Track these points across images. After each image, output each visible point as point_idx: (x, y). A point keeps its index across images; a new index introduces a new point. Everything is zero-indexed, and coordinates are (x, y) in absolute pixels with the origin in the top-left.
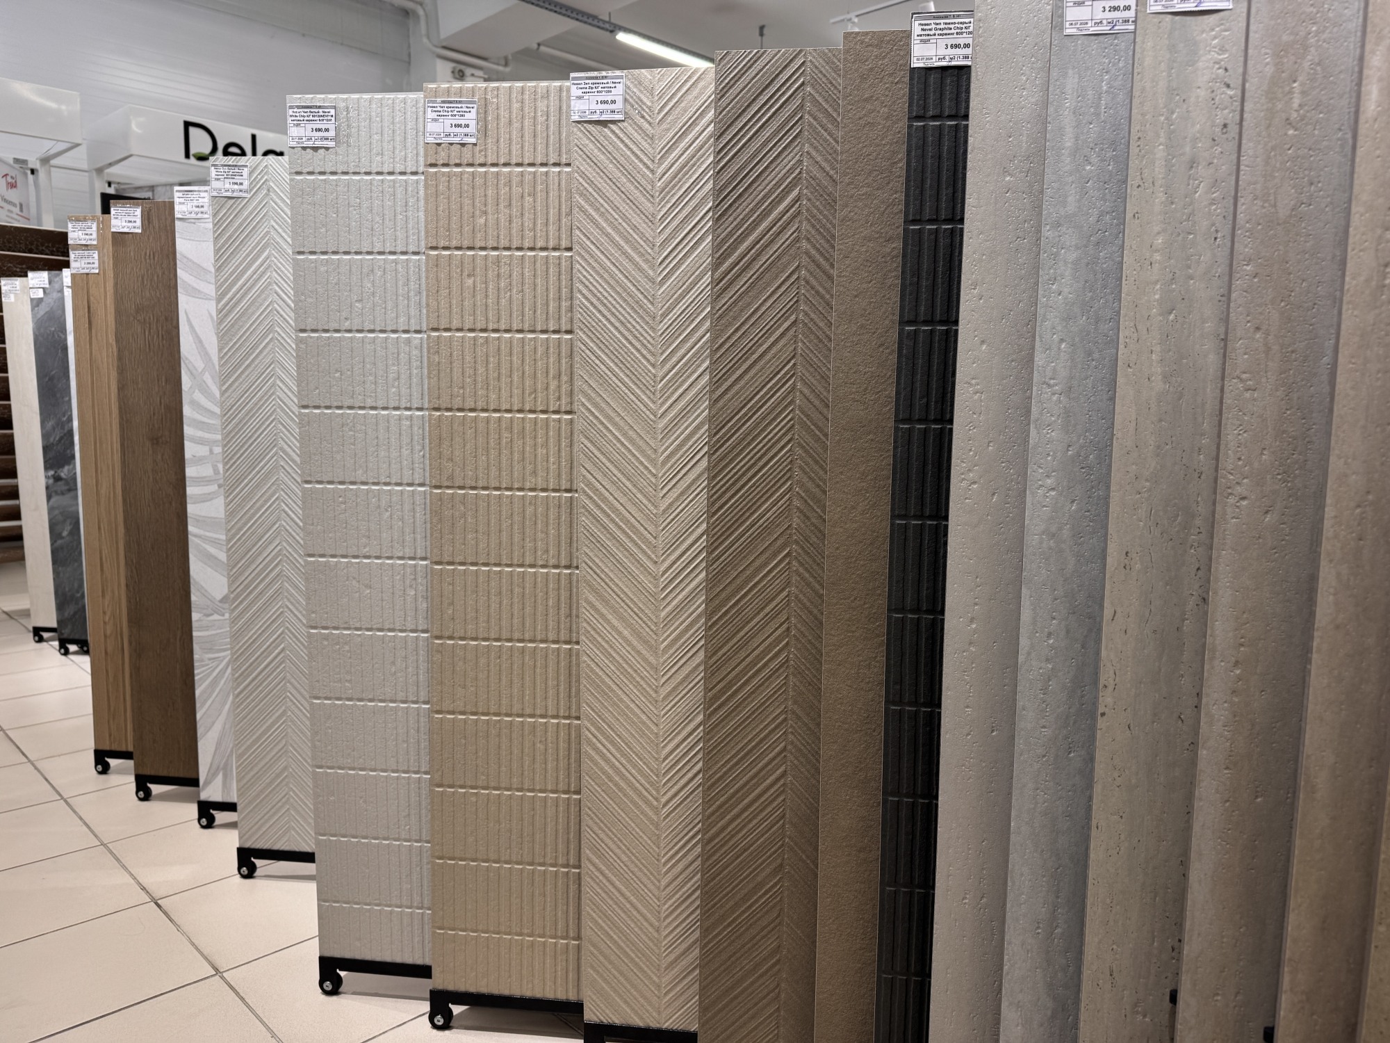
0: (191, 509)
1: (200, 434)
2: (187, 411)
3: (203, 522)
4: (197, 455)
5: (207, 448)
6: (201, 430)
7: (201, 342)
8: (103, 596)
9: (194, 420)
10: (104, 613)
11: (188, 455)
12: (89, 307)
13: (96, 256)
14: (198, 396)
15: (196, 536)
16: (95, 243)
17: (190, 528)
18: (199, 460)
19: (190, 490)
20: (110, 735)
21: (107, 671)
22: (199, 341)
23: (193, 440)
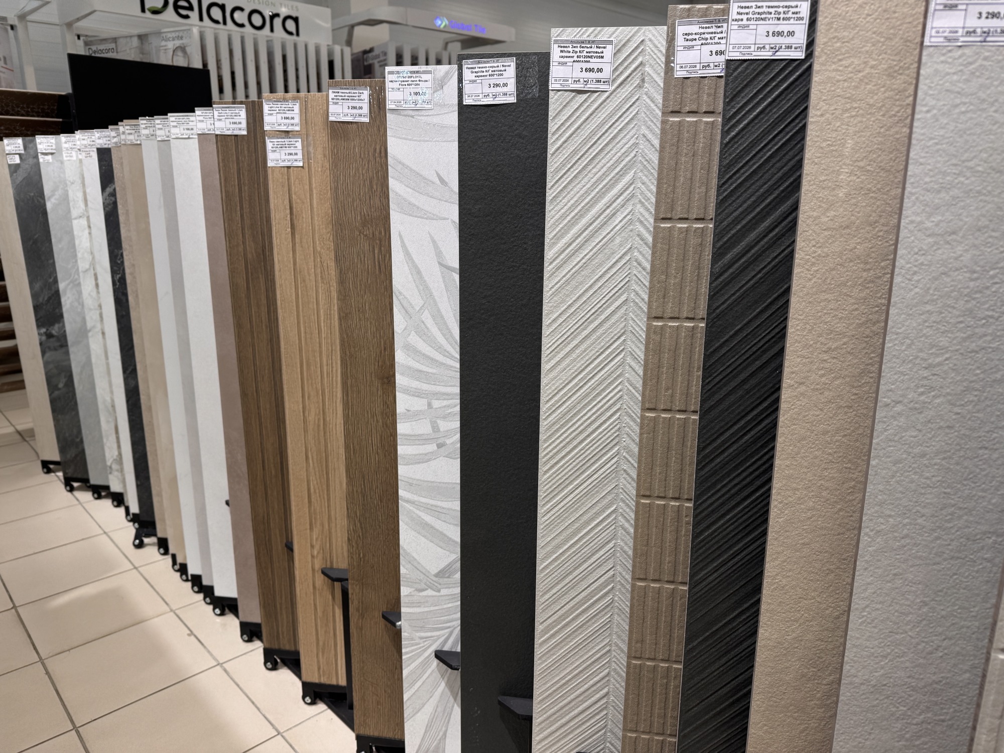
0: (402, 470)
1: (415, 384)
2: (400, 357)
3: (415, 485)
4: (412, 409)
5: (425, 401)
6: (418, 379)
7: (419, 272)
8: (311, 529)
9: (409, 368)
10: (312, 546)
11: (400, 408)
12: (291, 208)
13: (299, 145)
14: (414, 339)
15: (408, 501)
16: (297, 128)
17: (401, 492)
18: (414, 416)
19: (401, 450)
20: (319, 669)
21: (315, 605)
22: (417, 271)
23: (407, 391)
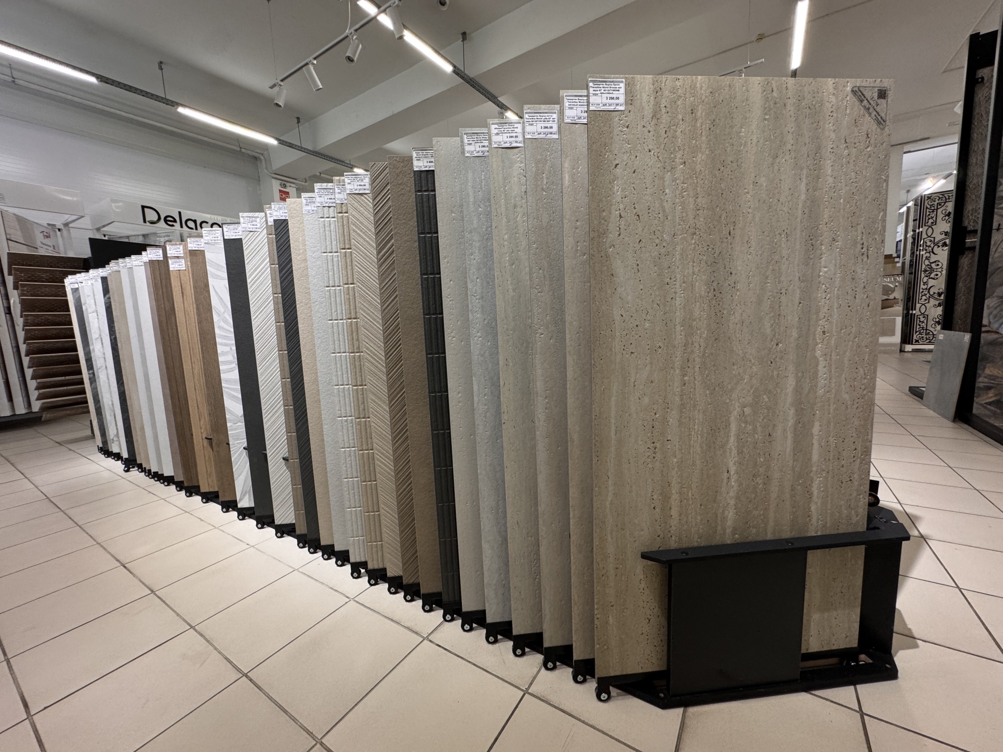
0: (223, 376)
1: (224, 341)
2: (217, 331)
3: (227, 381)
4: (225, 351)
5: (229, 348)
6: (225, 339)
7: (222, 299)
8: (200, 420)
9: (221, 335)
10: (201, 428)
11: (219, 351)
12: (181, 286)
13: (183, 261)
14: (222, 324)
15: (226, 388)
16: (182, 255)
17: (223, 385)
18: (224, 354)
19: (221, 368)
22: (221, 299)
23: (221, 344)
